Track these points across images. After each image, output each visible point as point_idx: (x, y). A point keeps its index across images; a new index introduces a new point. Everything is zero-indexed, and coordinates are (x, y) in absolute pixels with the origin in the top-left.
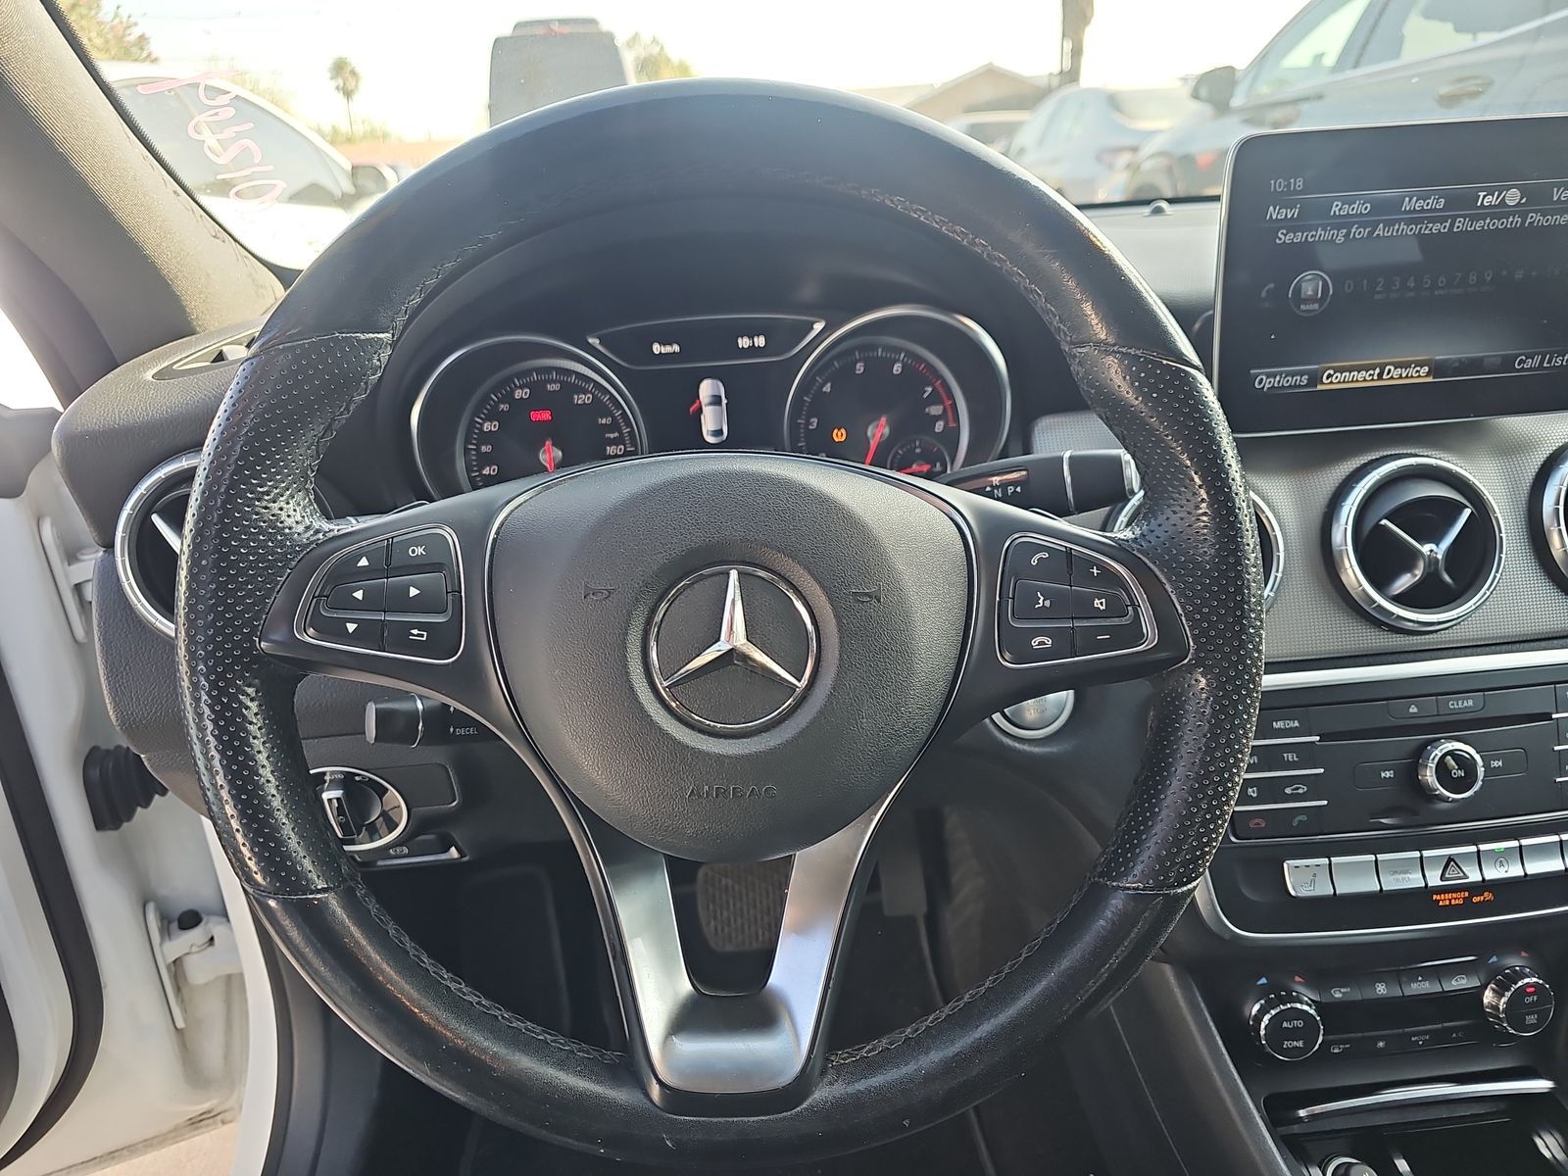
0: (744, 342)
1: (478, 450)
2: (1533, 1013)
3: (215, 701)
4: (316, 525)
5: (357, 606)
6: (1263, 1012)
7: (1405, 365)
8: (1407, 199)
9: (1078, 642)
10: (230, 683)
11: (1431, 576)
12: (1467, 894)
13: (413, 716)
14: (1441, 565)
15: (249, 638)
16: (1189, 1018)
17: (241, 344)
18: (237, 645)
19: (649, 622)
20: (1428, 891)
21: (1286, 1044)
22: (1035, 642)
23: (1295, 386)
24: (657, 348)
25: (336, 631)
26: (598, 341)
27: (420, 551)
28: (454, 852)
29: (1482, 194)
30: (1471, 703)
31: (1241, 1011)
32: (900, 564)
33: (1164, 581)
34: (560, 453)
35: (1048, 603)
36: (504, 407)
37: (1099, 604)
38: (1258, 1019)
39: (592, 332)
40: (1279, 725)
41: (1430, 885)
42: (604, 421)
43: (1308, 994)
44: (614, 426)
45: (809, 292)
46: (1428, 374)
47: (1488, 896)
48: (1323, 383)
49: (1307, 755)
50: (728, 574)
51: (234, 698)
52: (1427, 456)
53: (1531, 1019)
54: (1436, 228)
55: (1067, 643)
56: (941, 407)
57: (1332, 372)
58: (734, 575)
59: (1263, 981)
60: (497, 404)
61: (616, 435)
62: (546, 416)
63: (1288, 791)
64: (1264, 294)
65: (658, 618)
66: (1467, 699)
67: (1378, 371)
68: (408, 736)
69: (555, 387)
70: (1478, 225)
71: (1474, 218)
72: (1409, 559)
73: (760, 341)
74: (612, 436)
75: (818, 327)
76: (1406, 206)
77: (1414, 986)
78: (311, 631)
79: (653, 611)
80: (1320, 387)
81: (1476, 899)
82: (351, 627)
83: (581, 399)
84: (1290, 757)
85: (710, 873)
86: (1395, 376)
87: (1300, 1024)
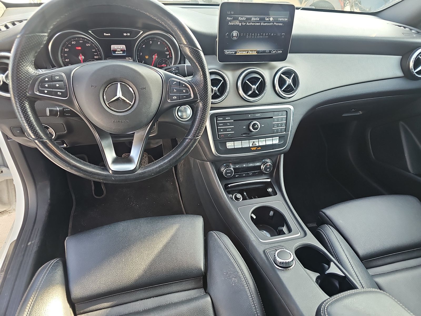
0: (125, 34)
1: (64, 55)
2: (268, 169)
3: (20, 105)
4: (36, 72)
5: (46, 87)
6: (224, 169)
7: (252, 51)
8: (252, 18)
9: (181, 98)
10: (23, 101)
11: (254, 92)
12: (256, 148)
13: (57, 111)
14: (256, 89)
15: (25, 93)
16: (212, 171)
17: (3, 26)
18: (23, 94)
19: (104, 92)
20: (250, 147)
21: (228, 175)
22: (173, 98)
23: (232, 54)
24: (105, 34)
25: (43, 92)
26: (91, 32)
27: (58, 77)
28: (65, 145)
29: (266, 18)
30: (259, 115)
31: (221, 169)
32: (149, 82)
33: (195, 87)
34: (84, 57)
35: (176, 91)
36: (70, 45)
37: (184, 91)
38: (223, 171)
39: (89, 30)
40: (227, 118)
41: (250, 146)
42: (93, 50)
43: (232, 166)
44: (96, 52)
45: (140, 25)
46: (256, 53)
47: (260, 148)
48: (237, 53)
49: (231, 124)
50: (118, 84)
51: (24, 104)
52: (256, 69)
53: (268, 170)
54: (258, 24)
55: (179, 98)
56: (168, 52)
57: (239, 51)
58: (119, 84)
59: (225, 165)
60: (68, 45)
61: (96, 54)
62: (80, 48)
63: (228, 130)
64: (226, 35)
65: (105, 91)
66: (259, 114)
67: (247, 52)
68: (56, 115)
69: (82, 42)
70: (265, 24)
71: (264, 23)
72: (250, 88)
73: (129, 34)
74: (95, 54)
75: (141, 32)
76: (252, 19)
77: (250, 165)
78: (38, 92)
79: (104, 90)
80: (237, 54)
81: (258, 149)
82: (46, 92)
83: (88, 45)
84: (228, 124)
85: (125, 156)
86: (250, 53)
87: (230, 171)
